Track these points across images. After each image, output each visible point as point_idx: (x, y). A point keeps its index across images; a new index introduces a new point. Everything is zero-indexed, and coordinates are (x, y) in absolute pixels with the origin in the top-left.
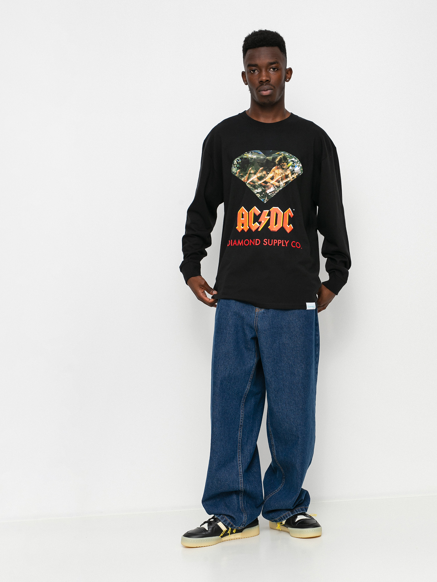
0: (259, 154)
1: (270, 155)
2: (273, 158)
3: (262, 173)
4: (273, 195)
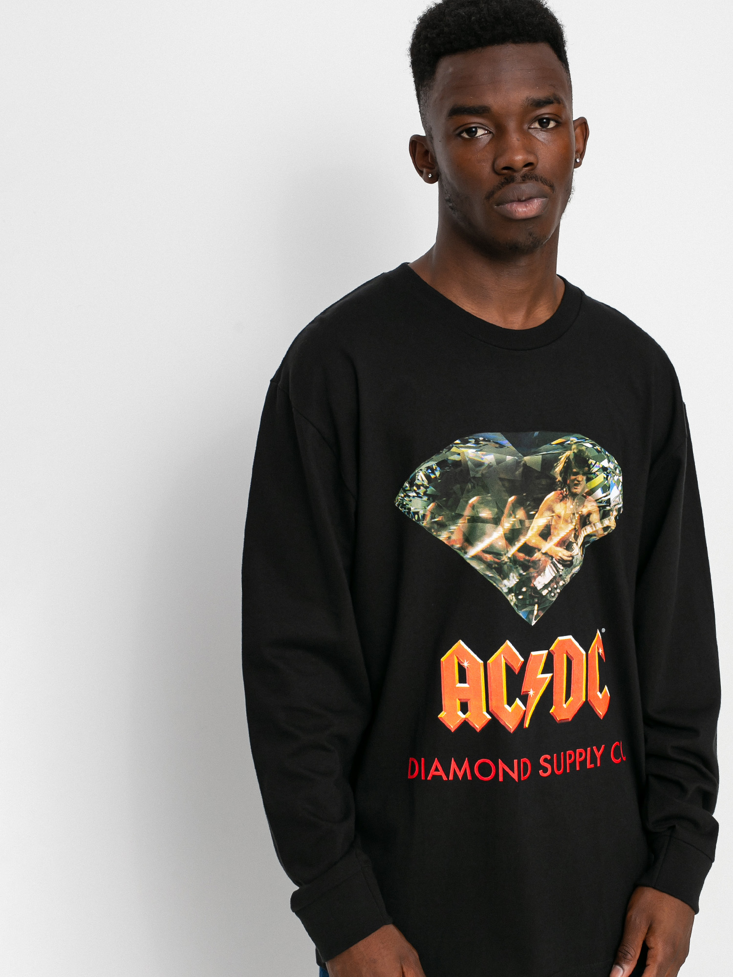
0: (501, 446)
1: (533, 450)
2: (543, 460)
3: (515, 517)
4: (555, 592)
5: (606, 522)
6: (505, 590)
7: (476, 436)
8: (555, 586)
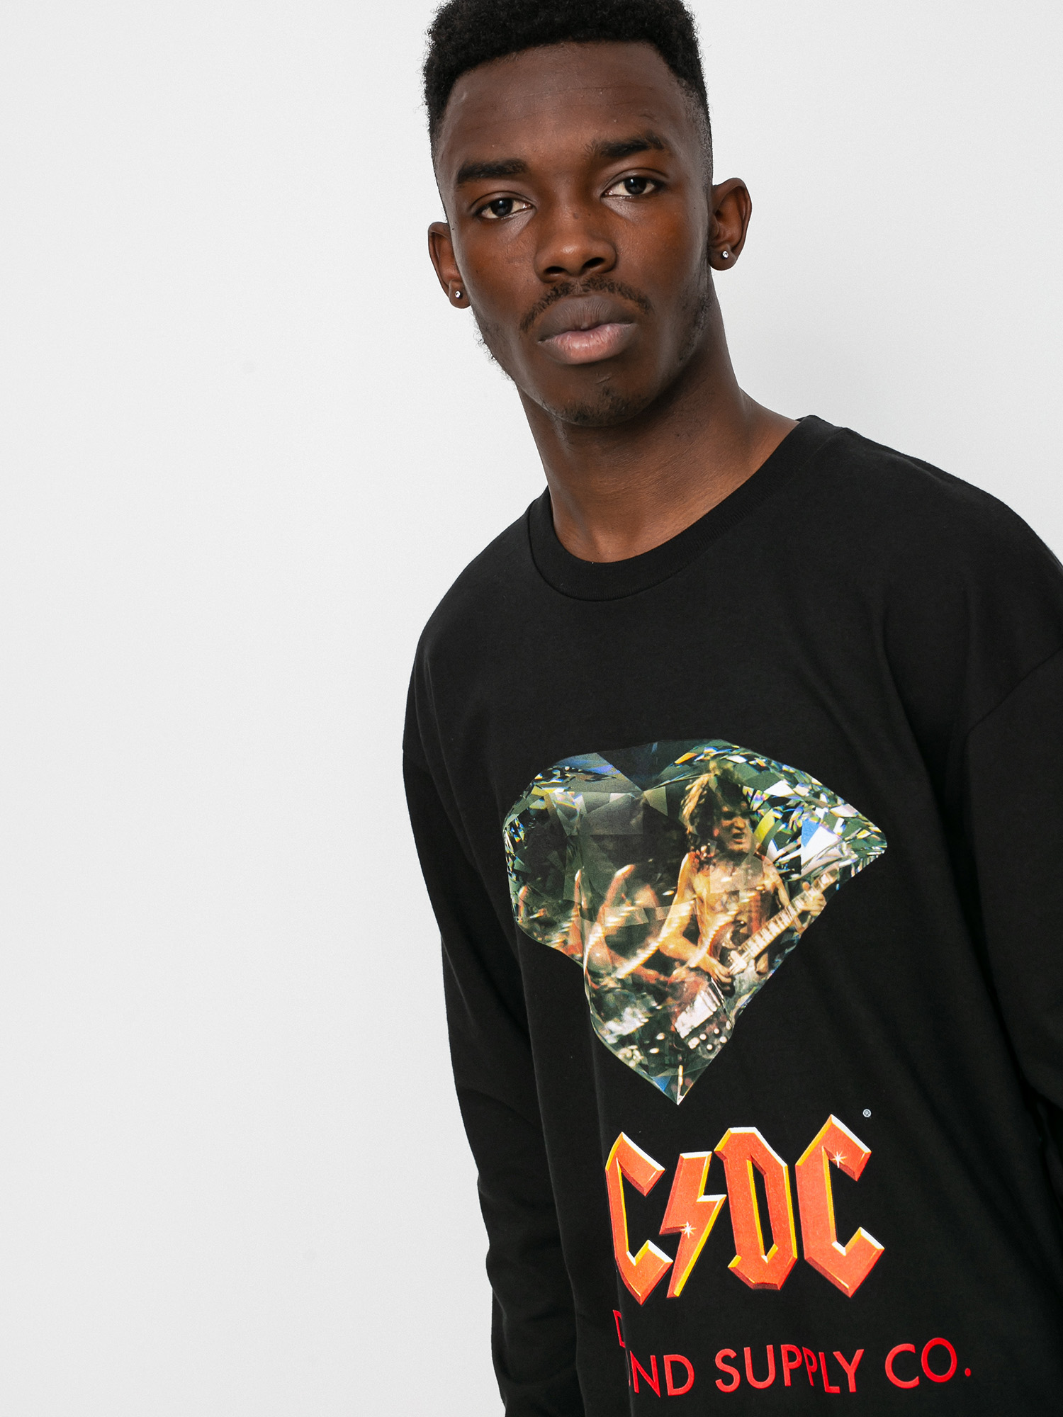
0: (598, 777)
1: (654, 778)
3: (633, 904)
4: (716, 1042)
5: (800, 905)
6: (610, 1040)
7: (560, 764)
8: (717, 1031)
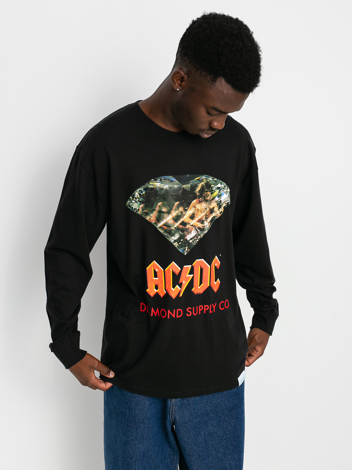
0: (172, 181)
1: (187, 182)
2: (191, 186)
3: (178, 211)
4: (196, 241)
5: (220, 210)
6: (172, 241)
7: (160, 177)
8: (196, 239)
